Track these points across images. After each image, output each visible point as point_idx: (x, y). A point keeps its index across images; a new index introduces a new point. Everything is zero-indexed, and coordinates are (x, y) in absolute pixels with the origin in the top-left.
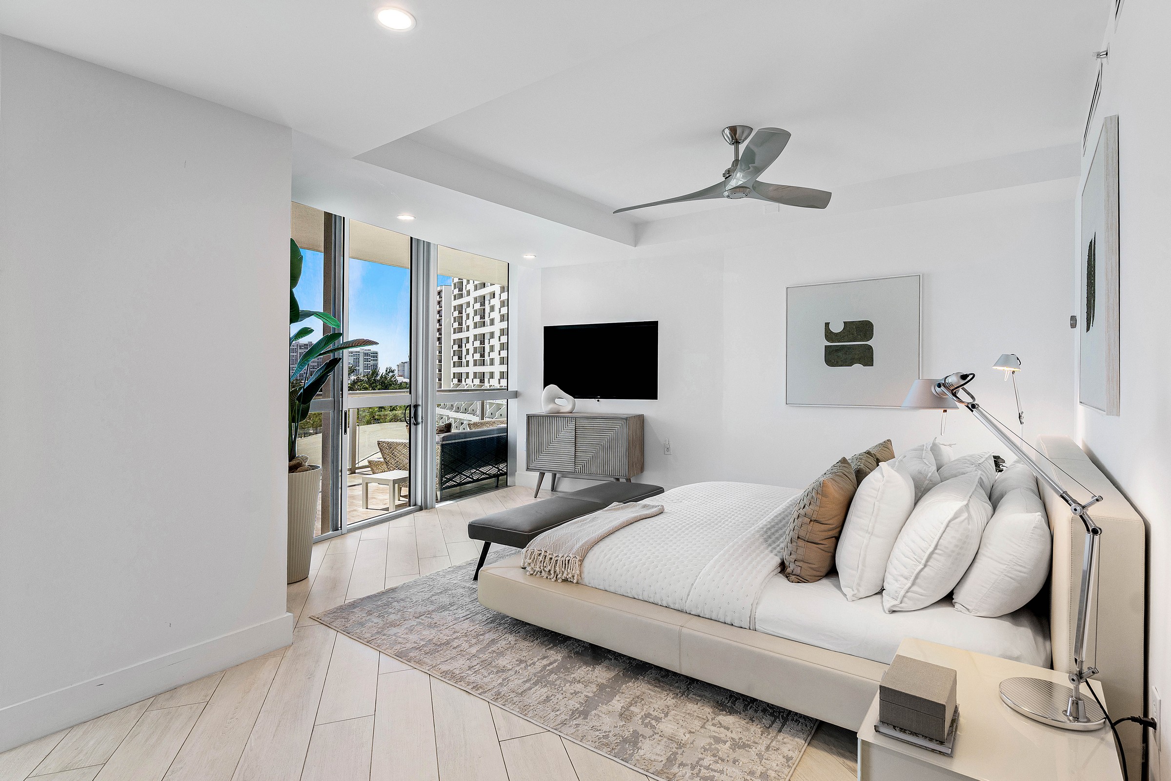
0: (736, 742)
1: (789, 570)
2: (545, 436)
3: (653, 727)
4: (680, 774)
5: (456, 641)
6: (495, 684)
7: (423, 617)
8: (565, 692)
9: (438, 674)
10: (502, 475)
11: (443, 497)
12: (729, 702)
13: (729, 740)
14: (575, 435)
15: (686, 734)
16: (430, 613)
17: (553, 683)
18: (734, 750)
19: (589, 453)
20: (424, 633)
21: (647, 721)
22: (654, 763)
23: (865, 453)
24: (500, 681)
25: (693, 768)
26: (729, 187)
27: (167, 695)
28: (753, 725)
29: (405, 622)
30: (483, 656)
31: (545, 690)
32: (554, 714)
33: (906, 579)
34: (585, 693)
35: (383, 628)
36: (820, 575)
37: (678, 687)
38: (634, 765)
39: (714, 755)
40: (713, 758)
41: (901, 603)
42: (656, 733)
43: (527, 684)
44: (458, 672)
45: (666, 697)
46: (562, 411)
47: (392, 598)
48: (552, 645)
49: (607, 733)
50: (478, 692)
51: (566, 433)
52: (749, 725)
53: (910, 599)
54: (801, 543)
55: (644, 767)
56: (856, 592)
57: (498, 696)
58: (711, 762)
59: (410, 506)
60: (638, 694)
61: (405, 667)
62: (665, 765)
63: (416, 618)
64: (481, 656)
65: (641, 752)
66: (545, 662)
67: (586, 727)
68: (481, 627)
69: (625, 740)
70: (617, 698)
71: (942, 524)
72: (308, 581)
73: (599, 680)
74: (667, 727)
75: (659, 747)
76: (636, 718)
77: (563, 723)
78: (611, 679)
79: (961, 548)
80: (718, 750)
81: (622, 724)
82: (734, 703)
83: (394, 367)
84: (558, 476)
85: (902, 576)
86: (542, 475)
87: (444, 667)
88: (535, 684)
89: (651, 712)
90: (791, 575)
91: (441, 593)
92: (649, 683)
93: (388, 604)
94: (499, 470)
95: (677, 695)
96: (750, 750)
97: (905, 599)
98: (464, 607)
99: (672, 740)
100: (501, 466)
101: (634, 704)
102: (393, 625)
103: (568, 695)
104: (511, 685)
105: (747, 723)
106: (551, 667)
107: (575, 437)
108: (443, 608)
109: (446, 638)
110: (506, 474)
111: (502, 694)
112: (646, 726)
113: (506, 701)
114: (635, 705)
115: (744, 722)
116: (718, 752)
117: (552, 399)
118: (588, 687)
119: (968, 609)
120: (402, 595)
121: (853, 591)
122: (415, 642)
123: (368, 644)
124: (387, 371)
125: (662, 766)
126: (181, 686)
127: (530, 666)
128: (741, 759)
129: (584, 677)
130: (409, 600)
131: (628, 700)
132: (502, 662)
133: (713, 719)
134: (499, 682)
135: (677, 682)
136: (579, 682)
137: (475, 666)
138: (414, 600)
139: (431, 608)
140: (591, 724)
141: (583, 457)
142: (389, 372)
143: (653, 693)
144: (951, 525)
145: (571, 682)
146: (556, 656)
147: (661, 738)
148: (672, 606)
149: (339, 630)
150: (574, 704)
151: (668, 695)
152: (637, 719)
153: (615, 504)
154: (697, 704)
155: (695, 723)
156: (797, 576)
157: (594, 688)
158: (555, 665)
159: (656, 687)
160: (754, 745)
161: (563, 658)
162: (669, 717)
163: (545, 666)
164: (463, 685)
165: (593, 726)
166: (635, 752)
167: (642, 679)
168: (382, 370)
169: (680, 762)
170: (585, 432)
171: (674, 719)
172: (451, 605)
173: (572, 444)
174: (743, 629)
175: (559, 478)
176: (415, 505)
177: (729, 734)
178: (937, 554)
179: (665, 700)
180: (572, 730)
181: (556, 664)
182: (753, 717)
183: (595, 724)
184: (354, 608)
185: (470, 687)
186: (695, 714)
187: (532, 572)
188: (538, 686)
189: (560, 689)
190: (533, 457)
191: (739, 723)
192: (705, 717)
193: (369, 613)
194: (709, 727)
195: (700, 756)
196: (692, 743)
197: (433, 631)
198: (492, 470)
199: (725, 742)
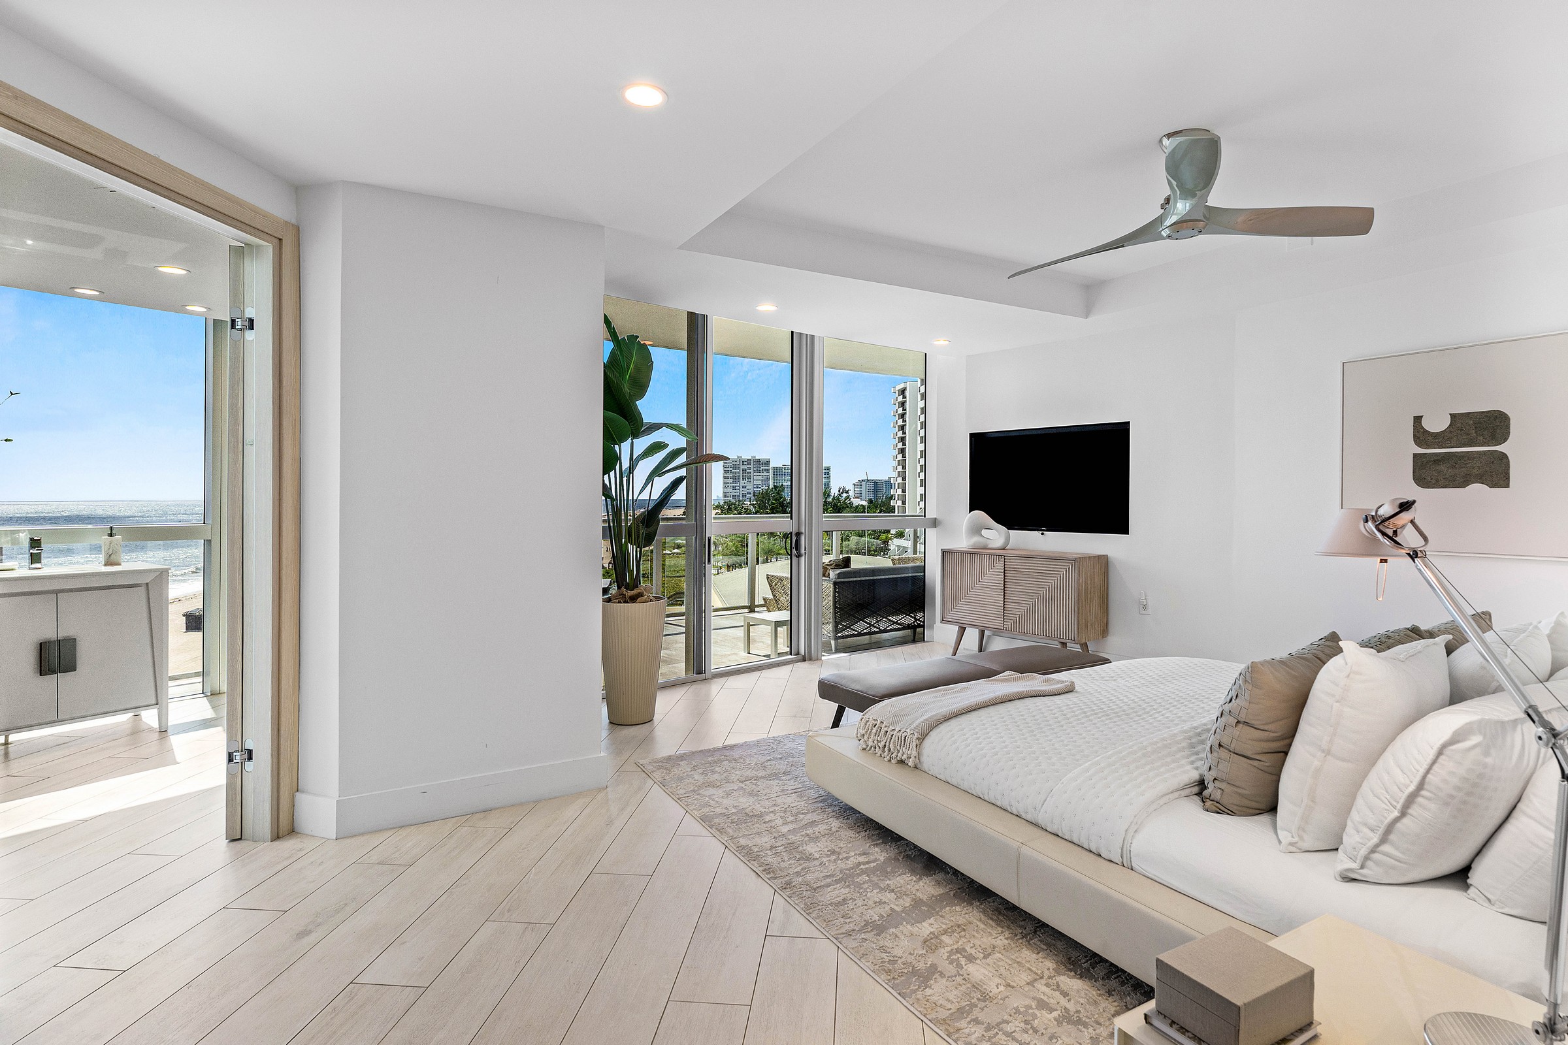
0: (1069, 1014)
1: (1206, 793)
2: (964, 578)
3: (960, 966)
4: (967, 1031)
5: (771, 815)
6: (791, 871)
7: (747, 783)
8: (868, 898)
9: (733, 846)
10: (919, 626)
11: (838, 647)
12: (1087, 961)
13: (1058, 1008)
14: (1005, 579)
15: (999, 986)
16: (757, 779)
17: (859, 885)
18: (1059, 1023)
19: (1024, 605)
20: (741, 800)
21: (954, 957)
22: (938, 1009)
23: (1408, 629)
24: (799, 869)
25: (988, 1029)
26: (1168, 222)
27: (482, 815)
28: (1107, 999)
29: (726, 784)
30: (792, 838)
31: (847, 890)
32: (842, 920)
33: (1372, 830)
34: (892, 906)
35: (700, 787)
36: (1258, 807)
37: (1021, 927)
38: (911, 1005)
39: (1026, 1022)
40: (1022, 1024)
41: (1362, 867)
42: (960, 975)
43: (828, 880)
44: (756, 850)
45: (998, 935)
46: (990, 546)
47: (725, 756)
48: (881, 841)
49: (897, 959)
50: (768, 876)
51: (993, 576)
52: (1100, 998)
53: (1377, 863)
54: (1224, 754)
55: (922, 1009)
56: (1296, 839)
57: (787, 886)
58: (1017, 1029)
59: (791, 654)
60: (960, 923)
61: (705, 832)
62: (952, 1015)
63: (740, 782)
64: (790, 837)
65: (928, 992)
66: (862, 859)
67: (874, 945)
68: (806, 805)
69: (915, 972)
70: (932, 920)
71: (1432, 748)
72: (653, 724)
73: (919, 894)
74: (977, 971)
75: (955, 992)
76: (943, 949)
77: (849, 934)
78: (936, 897)
79: (1469, 794)
80: (1035, 1017)
81: (920, 952)
82: (1093, 967)
83: (849, 487)
84: (987, 633)
85: (1365, 825)
86: (962, 630)
87: (743, 841)
88: (837, 882)
89: (966, 948)
90: (1208, 800)
91: (781, 759)
92: (984, 912)
93: (717, 762)
94: (916, 620)
95: (1016, 935)
96: (1083, 1029)
97: (1369, 863)
98: (799, 779)
99: (977, 988)
100: (919, 615)
101: (950, 932)
102: (712, 785)
103: (871, 903)
104: (809, 877)
105: (1100, 995)
106: (867, 866)
107: (1005, 582)
108: (775, 776)
109: (761, 809)
110: (923, 626)
111: (794, 884)
112: (951, 963)
113: (793, 893)
114: (949, 934)
115: (1094, 993)
116: (1033, 1020)
117: (976, 530)
118: (901, 900)
119: (1489, 900)
120: (736, 754)
121: (1293, 837)
122: (726, 808)
123: (679, 801)
124: (839, 491)
125: (948, 1015)
126: (496, 809)
127: (842, 860)
128: (1063, 1037)
129: (901, 887)
130: (742, 761)
131: (944, 926)
132: (811, 848)
133: (1050, 977)
134: (796, 870)
135: (1025, 920)
136: (893, 891)
137: (779, 846)
138: (748, 762)
139: (762, 773)
140: (881, 943)
141: (1015, 609)
142: (842, 493)
143: (982, 926)
144: (1447, 751)
145: (882, 889)
146: (880, 854)
147: (964, 982)
148: (1024, 816)
149: (656, 781)
150: (874, 915)
151: (1002, 932)
152: (944, 952)
153: (1008, 673)
154: (1038, 953)
155: (1022, 976)
156: (1217, 803)
157: (907, 902)
158: (872, 865)
159: (992, 919)
160: (1094, 1025)
161: (889, 859)
162: (989, 960)
163: (859, 864)
164: (756, 864)
165: (883, 947)
166: (920, 990)
167: (977, 906)
168: (834, 491)
169: (974, 1017)
170: (1017, 575)
171: (994, 963)
172: (785, 774)
173: (1001, 591)
174: (1113, 864)
175: (989, 637)
176: (798, 654)
177: (1063, 1002)
178: (1423, 796)
179: (995, 938)
180: (855, 944)
181: (875, 864)
182: (1114, 990)
183: (886, 944)
184: (682, 760)
185: (761, 869)
186: (1028, 965)
187: (865, 747)
188: (839, 885)
189: (864, 894)
190: (949, 605)
191: (1087, 992)
192: (1039, 972)
193: (695, 768)
194: (1039, 986)
195: (1006, 1017)
196: (1003, 999)
197: (751, 799)
198: (908, 620)
199: (1051, 1010)
